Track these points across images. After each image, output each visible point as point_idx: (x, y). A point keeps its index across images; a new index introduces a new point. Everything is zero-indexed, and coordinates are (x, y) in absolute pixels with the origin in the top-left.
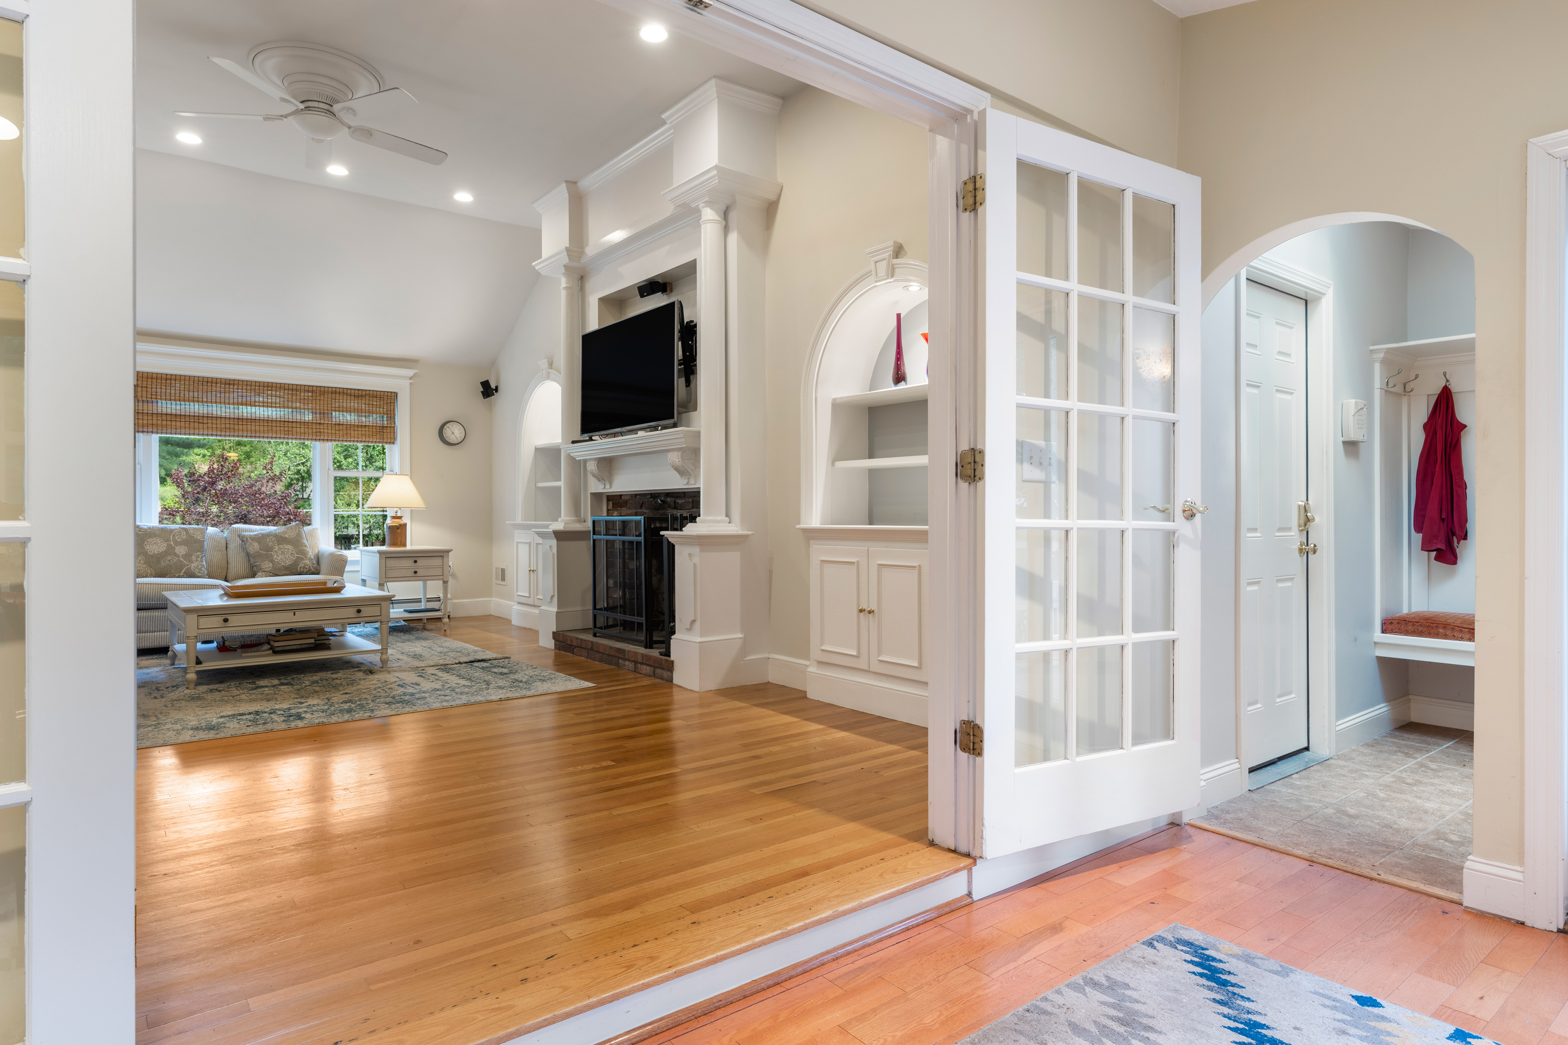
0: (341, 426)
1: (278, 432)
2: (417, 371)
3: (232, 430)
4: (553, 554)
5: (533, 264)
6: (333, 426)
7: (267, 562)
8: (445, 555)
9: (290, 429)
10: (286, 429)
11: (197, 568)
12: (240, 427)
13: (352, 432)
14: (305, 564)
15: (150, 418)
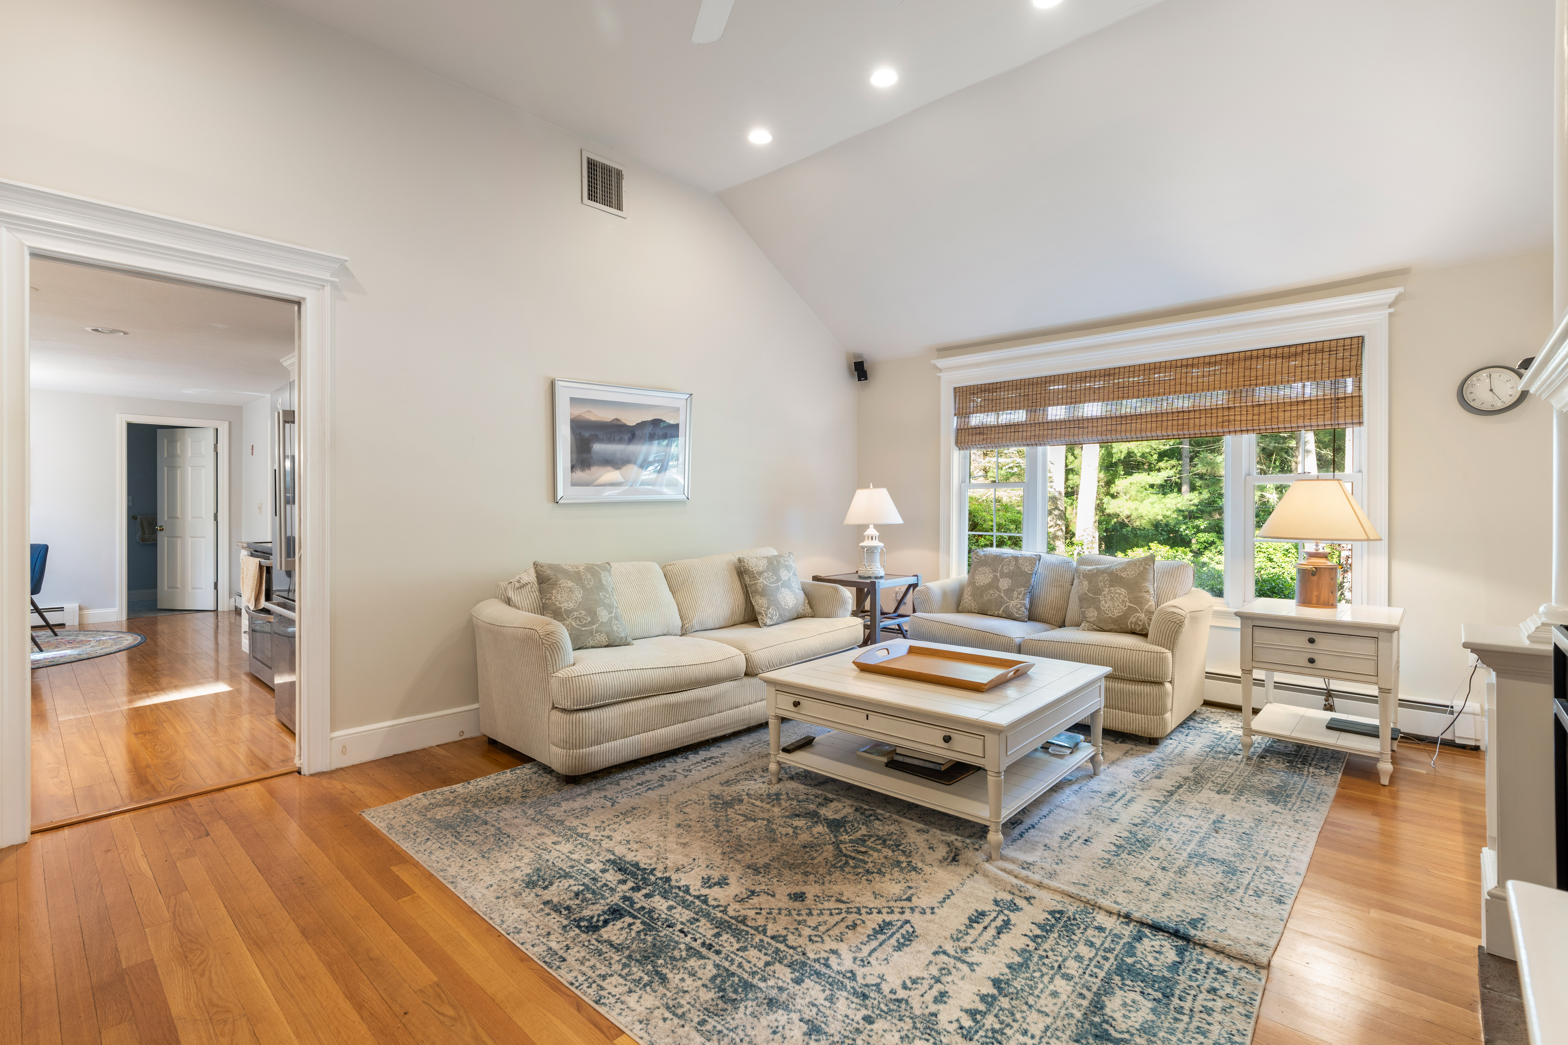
0: (1262, 409)
1: (1170, 428)
2: (1401, 289)
3: (1114, 432)
6: (1250, 409)
7: (1092, 609)
8: (1381, 635)
9: (1186, 421)
10: (1181, 422)
11: (1015, 607)
12: (1124, 427)
14: (1138, 619)
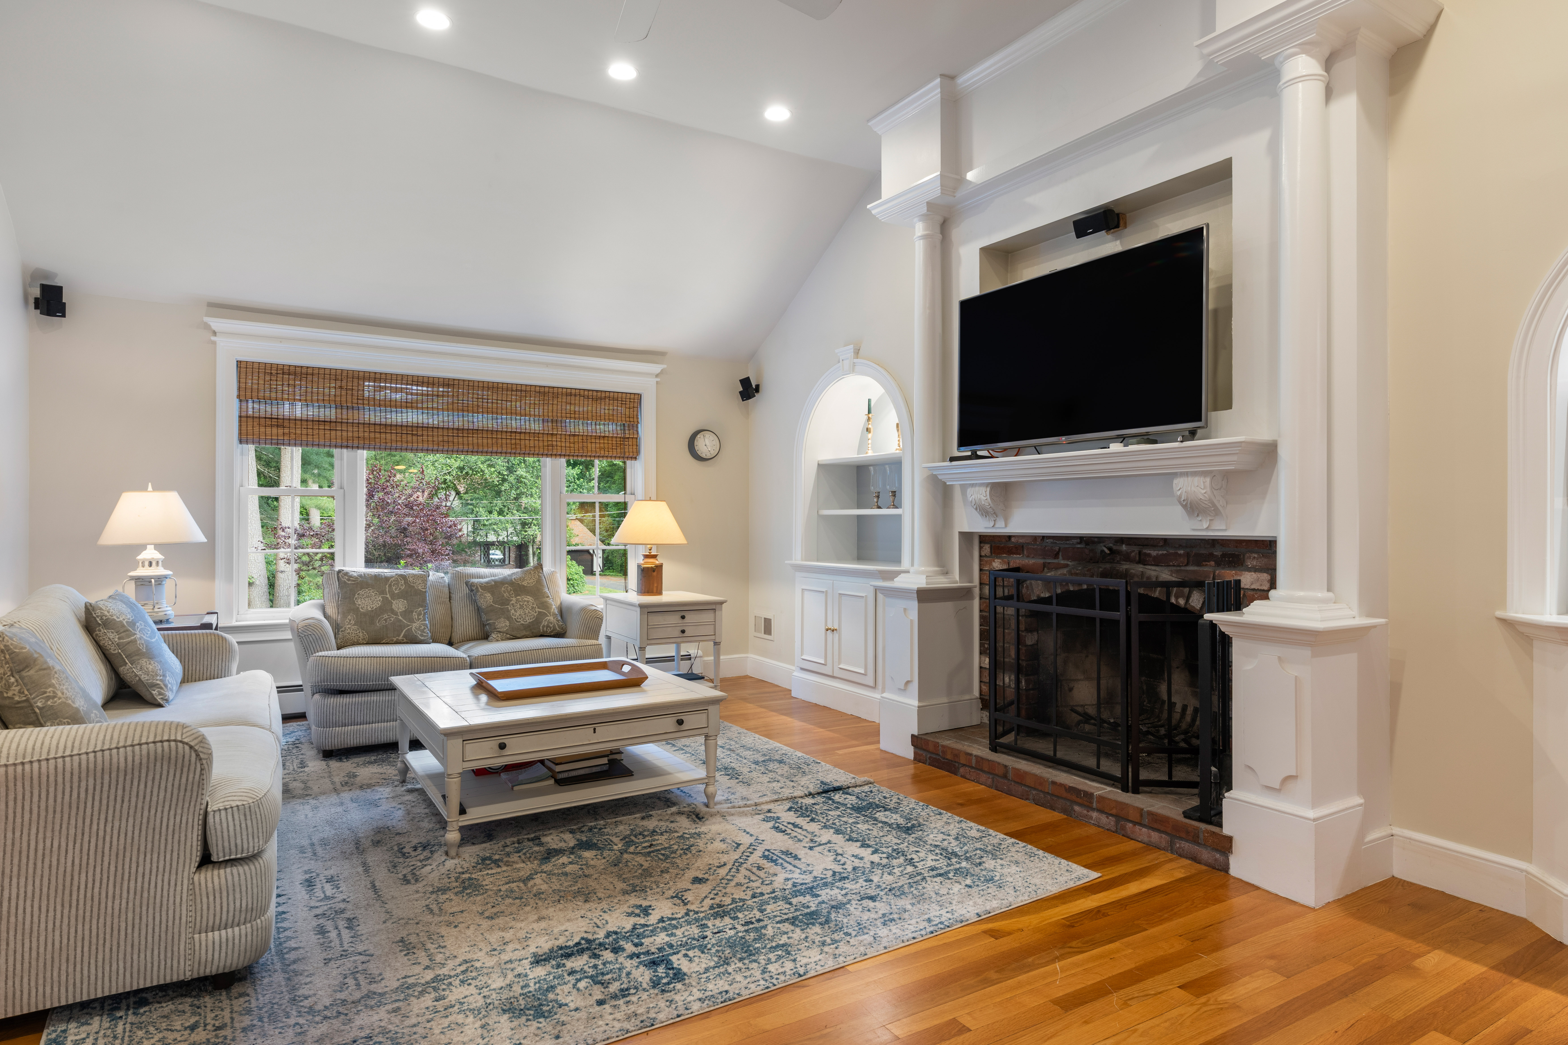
0: (576, 438)
1: (504, 446)
2: (665, 366)
3: (451, 444)
4: (912, 621)
5: (868, 206)
6: (567, 437)
7: (502, 619)
8: (718, 607)
9: (518, 442)
10: (513, 441)
11: (419, 629)
12: (461, 439)
13: (589, 445)
14: (549, 622)
15: (356, 429)
